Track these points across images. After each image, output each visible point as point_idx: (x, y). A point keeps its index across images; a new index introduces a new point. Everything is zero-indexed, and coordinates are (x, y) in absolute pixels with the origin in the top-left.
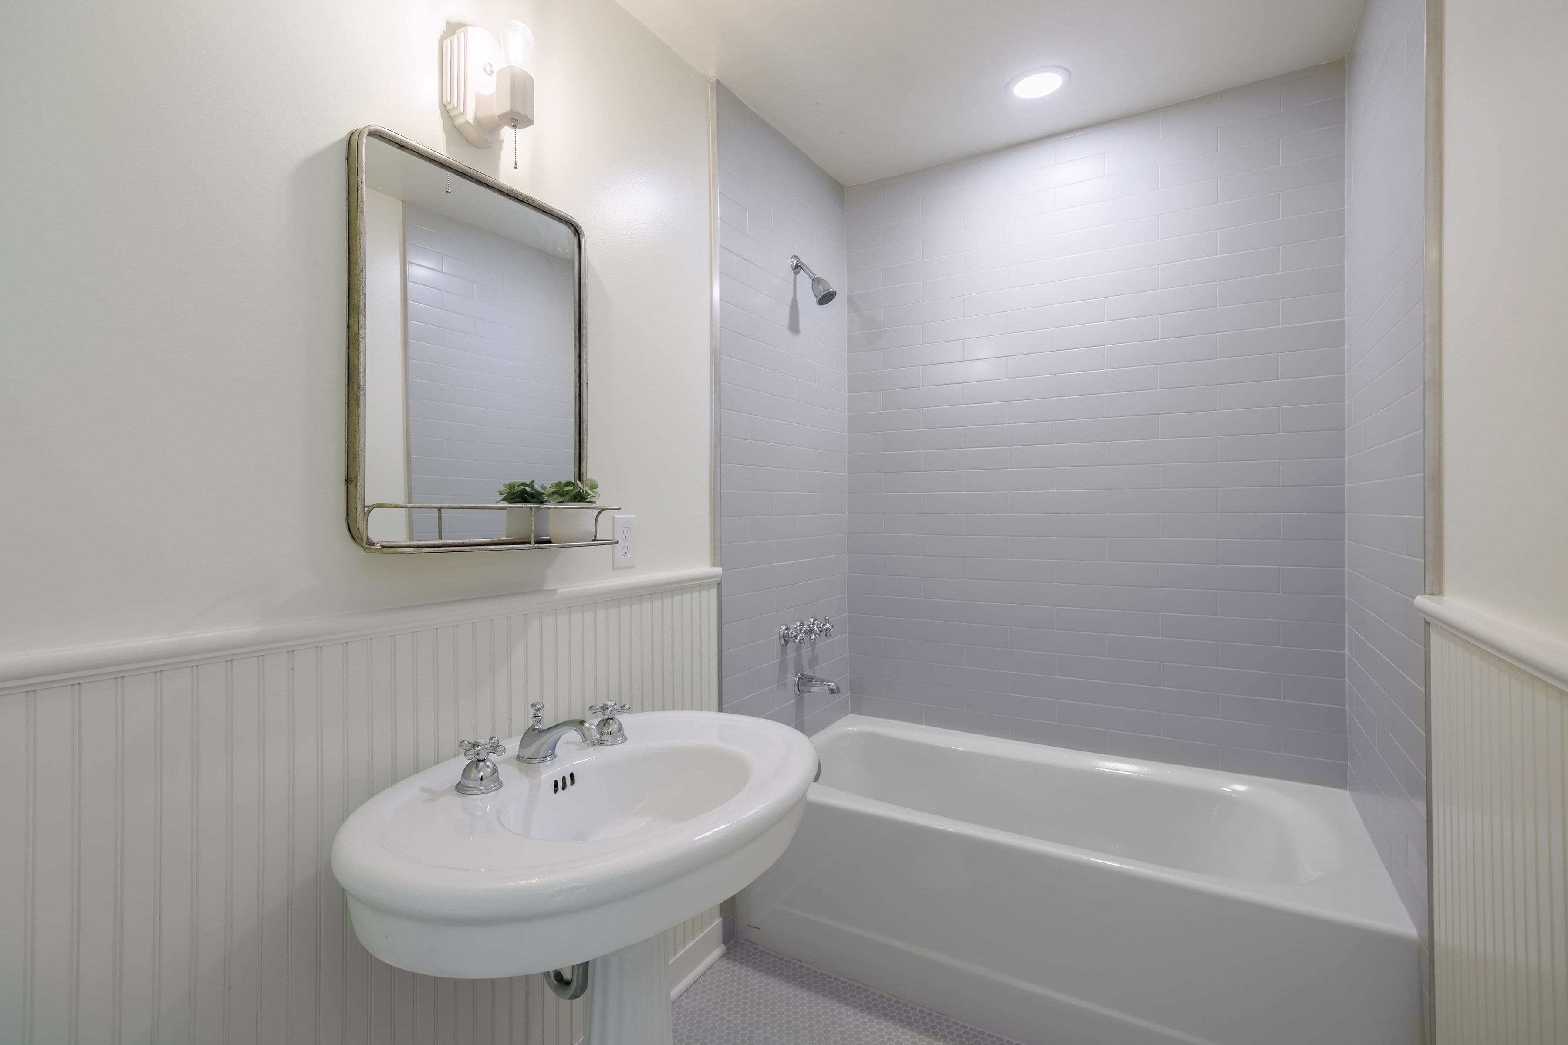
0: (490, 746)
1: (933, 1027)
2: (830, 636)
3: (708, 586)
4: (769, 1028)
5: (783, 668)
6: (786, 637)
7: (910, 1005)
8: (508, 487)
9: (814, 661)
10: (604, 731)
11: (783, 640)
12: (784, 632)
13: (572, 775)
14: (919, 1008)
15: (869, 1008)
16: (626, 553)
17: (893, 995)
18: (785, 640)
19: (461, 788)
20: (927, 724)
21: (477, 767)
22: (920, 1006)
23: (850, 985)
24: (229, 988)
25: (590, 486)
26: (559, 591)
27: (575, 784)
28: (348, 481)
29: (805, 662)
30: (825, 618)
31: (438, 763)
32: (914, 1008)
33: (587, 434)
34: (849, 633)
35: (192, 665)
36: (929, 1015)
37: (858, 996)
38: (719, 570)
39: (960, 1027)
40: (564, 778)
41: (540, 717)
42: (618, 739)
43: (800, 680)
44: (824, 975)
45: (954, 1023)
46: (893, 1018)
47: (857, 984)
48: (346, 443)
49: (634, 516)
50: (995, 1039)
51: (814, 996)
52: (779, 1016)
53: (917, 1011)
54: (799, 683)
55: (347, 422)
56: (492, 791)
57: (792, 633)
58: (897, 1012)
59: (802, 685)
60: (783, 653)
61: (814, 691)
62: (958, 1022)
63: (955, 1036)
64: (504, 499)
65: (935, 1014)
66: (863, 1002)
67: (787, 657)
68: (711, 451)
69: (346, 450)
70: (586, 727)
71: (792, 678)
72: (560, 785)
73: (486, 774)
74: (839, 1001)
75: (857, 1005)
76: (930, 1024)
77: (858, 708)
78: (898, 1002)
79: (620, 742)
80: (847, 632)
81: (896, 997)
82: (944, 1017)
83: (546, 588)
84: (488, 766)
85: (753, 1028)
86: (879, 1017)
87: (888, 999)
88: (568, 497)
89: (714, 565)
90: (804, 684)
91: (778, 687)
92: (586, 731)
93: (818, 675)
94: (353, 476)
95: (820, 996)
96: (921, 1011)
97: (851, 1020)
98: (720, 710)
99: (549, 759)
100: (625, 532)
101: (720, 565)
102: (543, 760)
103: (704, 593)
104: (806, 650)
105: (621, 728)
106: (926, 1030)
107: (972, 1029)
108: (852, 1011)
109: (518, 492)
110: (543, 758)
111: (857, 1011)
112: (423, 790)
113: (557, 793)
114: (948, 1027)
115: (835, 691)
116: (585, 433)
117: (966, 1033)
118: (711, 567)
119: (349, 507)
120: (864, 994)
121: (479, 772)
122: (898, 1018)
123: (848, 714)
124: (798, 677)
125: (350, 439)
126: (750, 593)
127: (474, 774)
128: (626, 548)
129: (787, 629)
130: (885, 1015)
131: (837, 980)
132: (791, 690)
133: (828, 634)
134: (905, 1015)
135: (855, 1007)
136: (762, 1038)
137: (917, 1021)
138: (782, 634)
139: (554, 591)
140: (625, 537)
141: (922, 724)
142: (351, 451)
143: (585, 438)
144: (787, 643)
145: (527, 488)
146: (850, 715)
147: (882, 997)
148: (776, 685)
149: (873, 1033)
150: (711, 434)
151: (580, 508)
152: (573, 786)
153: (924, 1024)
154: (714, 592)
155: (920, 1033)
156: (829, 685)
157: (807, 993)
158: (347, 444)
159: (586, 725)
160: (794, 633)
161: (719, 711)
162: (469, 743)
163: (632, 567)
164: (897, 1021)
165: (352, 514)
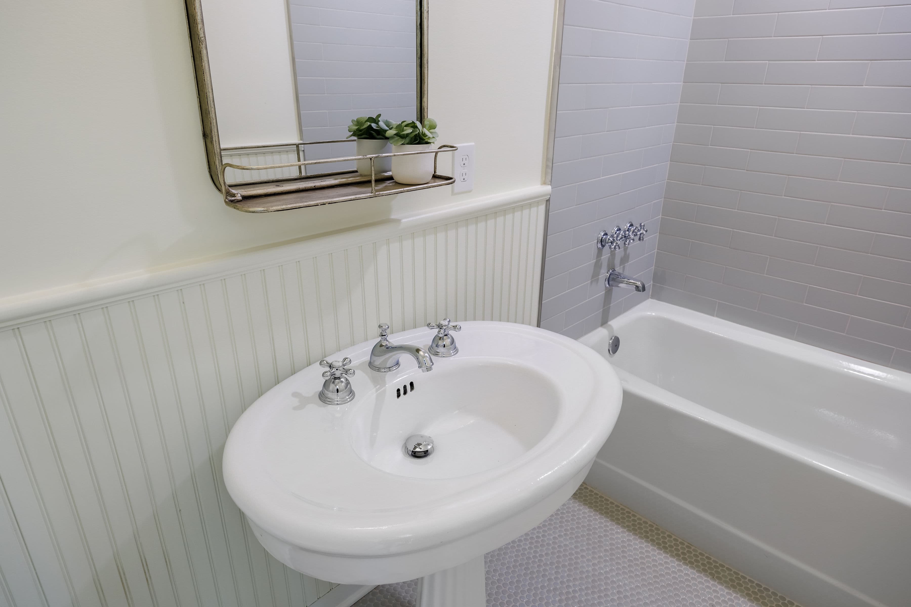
0: (343, 368)
1: (683, 553)
2: (643, 240)
3: (538, 203)
4: (557, 531)
5: (598, 265)
6: (603, 242)
7: (667, 533)
8: (355, 123)
9: (625, 259)
10: (439, 344)
11: (600, 244)
12: (602, 237)
13: (412, 384)
14: (674, 537)
15: (634, 530)
16: (464, 179)
17: (654, 524)
18: (602, 244)
19: (323, 397)
20: (718, 316)
21: (333, 383)
22: (675, 535)
23: (622, 509)
24: (180, 510)
25: (429, 127)
26: (403, 221)
27: (414, 390)
28: (205, 135)
29: (617, 261)
30: (641, 224)
31: (310, 365)
32: (669, 536)
33: (428, 67)
34: (659, 233)
35: (102, 307)
36: (682, 543)
37: (627, 519)
38: (548, 188)
39: (704, 558)
40: (405, 387)
41: (386, 336)
42: (452, 352)
43: (611, 276)
44: (603, 498)
45: (701, 554)
46: (653, 541)
47: (627, 510)
48: (198, 97)
49: (473, 144)
50: (732, 572)
51: (594, 513)
52: (566, 523)
53: (672, 539)
54: (610, 278)
55: (195, 76)
56: (347, 403)
57: (609, 239)
58: (656, 536)
59: (612, 280)
60: (600, 252)
61: (621, 286)
62: (704, 553)
63: (700, 564)
64: (354, 135)
65: (686, 544)
66: (630, 524)
67: (602, 258)
68: (550, 70)
69: (199, 105)
70: (421, 355)
71: (604, 274)
72: (402, 392)
73: (341, 388)
74: (612, 520)
75: (625, 525)
76: (681, 551)
77: (657, 295)
78: (657, 529)
79: (453, 354)
80: (658, 232)
81: (657, 525)
82: (693, 548)
83: (393, 217)
84: (342, 382)
85: (546, 529)
86: (641, 538)
87: (650, 526)
88: (408, 140)
89: (544, 183)
90: (614, 280)
91: (591, 282)
92: (420, 358)
93: (627, 273)
94: (208, 132)
95: (598, 513)
96: (675, 540)
97: (620, 536)
98: (539, 325)
99: (394, 368)
100: (464, 159)
101: (550, 183)
102: (389, 370)
103: (534, 210)
104: (619, 253)
105: (453, 342)
106: (678, 555)
107: (714, 561)
108: (621, 530)
109: (365, 128)
110: (389, 368)
111: (625, 530)
112: (295, 395)
113: (400, 398)
114: (695, 555)
115: (641, 288)
116: (426, 67)
117: (709, 563)
118: (541, 185)
119: (209, 160)
120: (632, 518)
121: (336, 386)
122: (657, 541)
123: (648, 298)
124: (609, 273)
125: (200, 94)
126: (575, 206)
127: (332, 387)
128: (464, 175)
129: (606, 234)
130: (647, 537)
131: (612, 503)
132: (602, 283)
133: (642, 238)
134: (662, 540)
135: (623, 527)
136: (551, 537)
137: (671, 546)
138: (600, 238)
139: (398, 221)
140: (464, 164)
141: (713, 316)
142: (203, 108)
143: (426, 72)
144: (603, 246)
145: (374, 125)
146: (650, 299)
147: (645, 522)
148: (590, 281)
149: (635, 549)
150: (552, 52)
151: (417, 153)
152: (413, 391)
153: (676, 549)
154: (542, 208)
155: (672, 556)
156: (636, 283)
157: (588, 510)
158: (198, 99)
159: (421, 353)
160: (611, 239)
161: (537, 327)
162: (327, 363)
163: (470, 191)
164: (655, 543)
165: (212, 167)
